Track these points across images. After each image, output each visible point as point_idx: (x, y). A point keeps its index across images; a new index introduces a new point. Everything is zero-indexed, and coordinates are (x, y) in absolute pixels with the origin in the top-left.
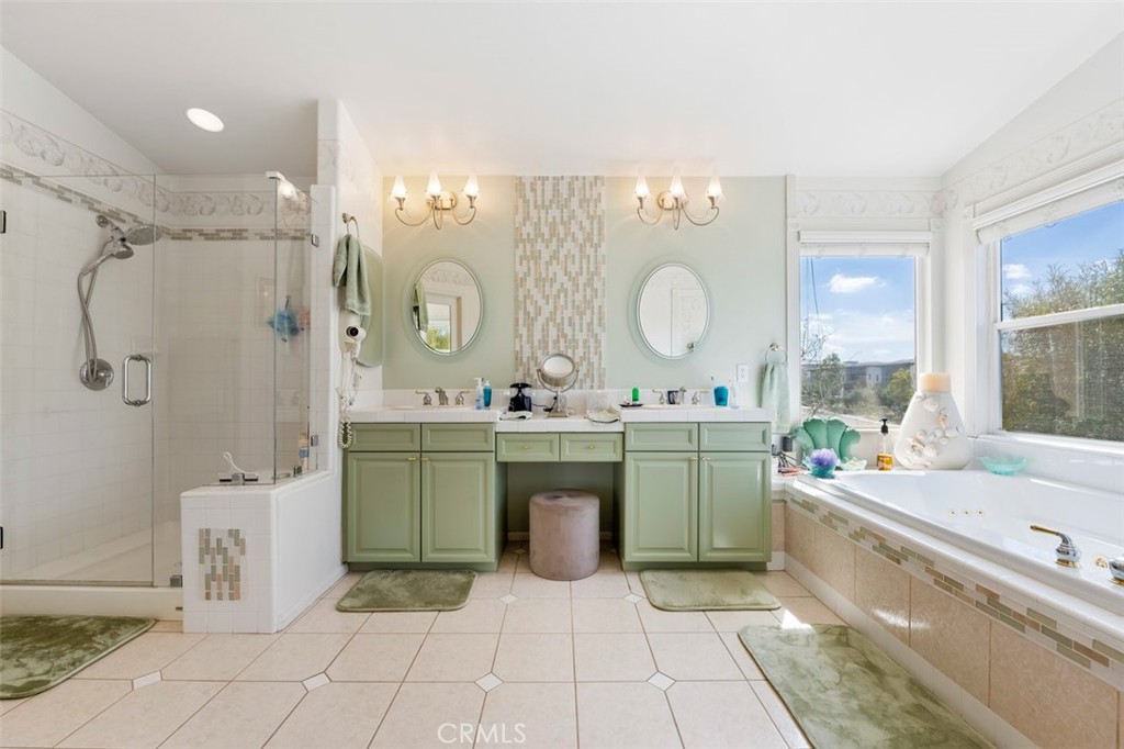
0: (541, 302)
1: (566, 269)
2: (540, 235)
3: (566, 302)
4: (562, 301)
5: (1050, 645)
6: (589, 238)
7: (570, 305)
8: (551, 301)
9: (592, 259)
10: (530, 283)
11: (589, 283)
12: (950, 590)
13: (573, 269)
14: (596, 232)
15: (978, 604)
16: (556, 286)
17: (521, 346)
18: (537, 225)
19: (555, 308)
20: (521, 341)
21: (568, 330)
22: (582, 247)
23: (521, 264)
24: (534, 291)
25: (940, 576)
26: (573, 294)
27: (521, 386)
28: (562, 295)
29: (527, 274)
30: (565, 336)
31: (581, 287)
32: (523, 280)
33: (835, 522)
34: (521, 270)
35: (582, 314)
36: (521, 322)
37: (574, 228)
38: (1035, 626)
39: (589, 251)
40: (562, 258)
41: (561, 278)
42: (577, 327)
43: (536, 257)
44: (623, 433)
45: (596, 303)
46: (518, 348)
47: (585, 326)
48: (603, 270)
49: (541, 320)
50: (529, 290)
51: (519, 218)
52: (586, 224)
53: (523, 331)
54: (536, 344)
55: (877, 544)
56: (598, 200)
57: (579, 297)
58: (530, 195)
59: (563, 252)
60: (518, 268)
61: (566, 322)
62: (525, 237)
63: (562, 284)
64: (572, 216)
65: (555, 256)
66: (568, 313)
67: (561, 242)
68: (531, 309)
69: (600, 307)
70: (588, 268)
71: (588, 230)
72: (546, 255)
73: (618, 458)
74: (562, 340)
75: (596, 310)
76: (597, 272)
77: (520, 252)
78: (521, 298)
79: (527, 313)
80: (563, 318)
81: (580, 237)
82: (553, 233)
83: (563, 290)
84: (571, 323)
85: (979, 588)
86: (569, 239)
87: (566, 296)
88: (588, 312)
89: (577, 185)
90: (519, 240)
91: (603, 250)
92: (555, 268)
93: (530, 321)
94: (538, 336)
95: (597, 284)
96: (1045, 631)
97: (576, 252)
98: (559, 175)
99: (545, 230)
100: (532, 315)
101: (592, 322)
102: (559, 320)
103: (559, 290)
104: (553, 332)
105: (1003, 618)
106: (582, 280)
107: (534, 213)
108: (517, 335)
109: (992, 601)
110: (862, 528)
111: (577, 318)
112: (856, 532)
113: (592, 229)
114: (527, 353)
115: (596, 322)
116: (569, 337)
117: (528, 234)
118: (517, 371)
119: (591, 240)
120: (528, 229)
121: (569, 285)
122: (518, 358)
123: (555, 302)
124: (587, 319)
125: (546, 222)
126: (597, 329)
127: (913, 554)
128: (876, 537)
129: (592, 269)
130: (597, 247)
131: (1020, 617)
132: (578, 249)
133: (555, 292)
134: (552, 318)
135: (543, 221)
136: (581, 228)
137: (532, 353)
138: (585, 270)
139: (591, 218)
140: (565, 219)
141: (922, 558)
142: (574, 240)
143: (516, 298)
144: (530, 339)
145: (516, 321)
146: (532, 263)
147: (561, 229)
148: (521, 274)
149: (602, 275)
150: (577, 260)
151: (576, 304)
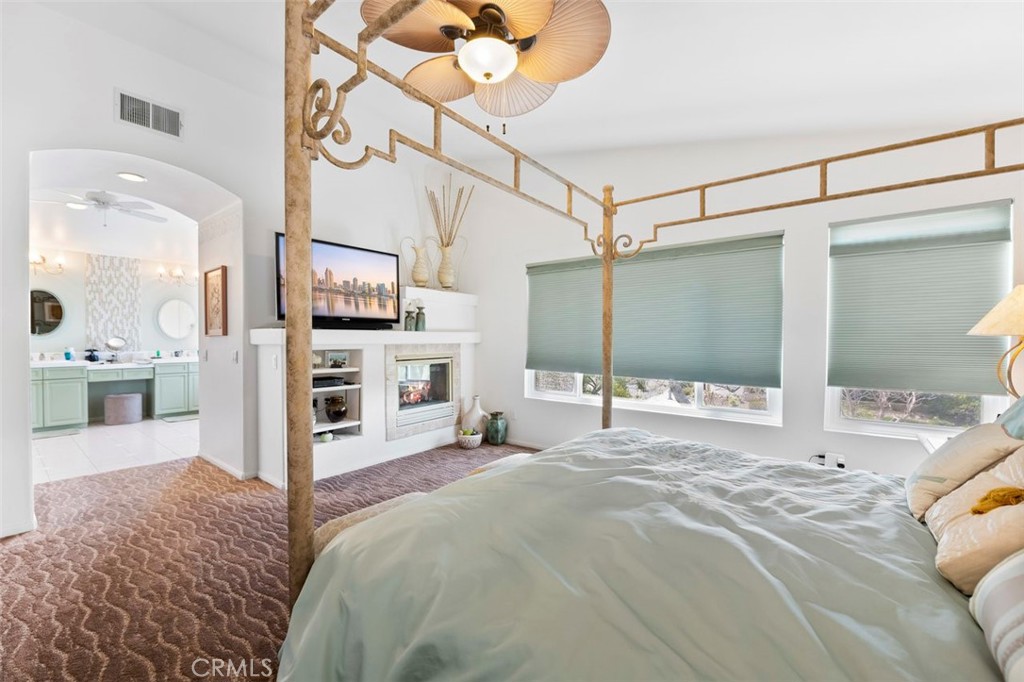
0: (103, 312)
1: (118, 298)
2: (101, 281)
3: (118, 312)
4: (116, 312)
6: (132, 284)
7: (120, 314)
8: (109, 312)
9: (133, 295)
10: (96, 303)
11: (132, 304)
13: (123, 298)
14: (135, 283)
16: (112, 306)
17: (90, 332)
18: (100, 277)
19: (112, 315)
20: (91, 330)
21: (120, 326)
22: (127, 289)
23: (90, 294)
24: (98, 307)
26: (122, 309)
27: (91, 351)
28: (116, 309)
29: (94, 299)
30: (118, 328)
31: (127, 307)
32: (91, 302)
34: (90, 297)
35: (127, 318)
36: (90, 321)
37: (122, 280)
39: (132, 291)
40: (116, 293)
41: (115, 301)
42: (125, 324)
43: (100, 292)
44: (154, 368)
45: (136, 314)
46: (88, 333)
47: (129, 324)
48: (139, 299)
49: (103, 320)
50: (95, 307)
51: (88, 274)
52: (130, 279)
53: (91, 325)
54: (100, 331)
56: (137, 269)
57: (126, 311)
58: (95, 263)
59: (116, 290)
60: (88, 296)
61: (118, 322)
62: (92, 282)
63: (116, 305)
64: (122, 275)
65: (111, 292)
66: (118, 318)
67: (115, 286)
68: (97, 316)
69: (138, 316)
70: (131, 299)
71: (131, 282)
72: (105, 291)
73: (151, 377)
74: (116, 330)
75: (136, 317)
76: (136, 300)
77: (89, 288)
78: (90, 310)
79: (94, 317)
80: (116, 320)
81: (126, 285)
82: (110, 280)
83: (116, 307)
84: (121, 322)
86: (120, 285)
87: (118, 310)
88: (131, 318)
89: (125, 262)
90: (88, 283)
91: (140, 291)
92: (111, 297)
93: (95, 321)
94: (101, 328)
95: (137, 306)
97: (124, 291)
98: (113, 255)
99: (106, 280)
100: (97, 318)
101: (134, 322)
102: (114, 321)
103: (114, 308)
104: (110, 326)
106: (127, 304)
107: (98, 271)
108: (87, 326)
111: (125, 320)
113: (133, 281)
114: (94, 334)
115: (136, 322)
116: (120, 329)
117: (94, 281)
119: (133, 286)
120: (94, 278)
122: (88, 338)
123: (112, 313)
124: (131, 320)
125: (106, 276)
126: (136, 325)
129: (133, 299)
130: (136, 290)
133: (111, 308)
134: (110, 319)
135: (104, 275)
136: (127, 280)
137: (98, 335)
138: (129, 299)
139: (133, 277)
140: (117, 276)
142: (123, 285)
143: (87, 310)
144: (96, 329)
145: (87, 321)
146: (97, 295)
147: (115, 281)
148: (90, 299)
149: (140, 302)
150: (125, 295)
151: (124, 314)
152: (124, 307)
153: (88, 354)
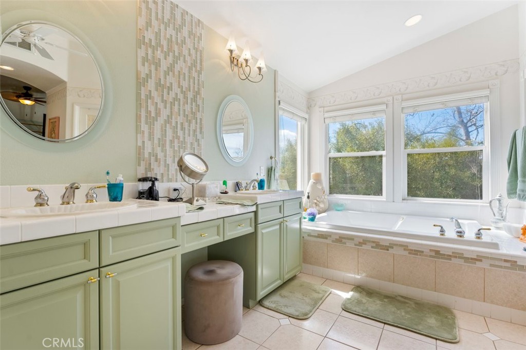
0: (161, 105)
1: (179, 83)
2: (159, 44)
3: (179, 109)
4: (176, 108)
5: (461, 261)
6: (195, 61)
7: (181, 112)
8: (168, 105)
9: (196, 82)
10: (151, 85)
11: (194, 99)
12: (417, 255)
13: (185, 84)
14: (198, 61)
15: (431, 256)
16: (172, 94)
17: (143, 142)
18: (158, 35)
19: (171, 113)
20: (143, 136)
21: (180, 133)
22: (190, 69)
23: (144, 65)
24: (155, 94)
25: (412, 250)
26: (184, 105)
28: (176, 103)
29: (149, 76)
30: (178, 138)
31: (189, 101)
32: (145, 81)
33: (344, 240)
34: (144, 70)
35: (190, 122)
36: (143, 119)
37: (185, 52)
38: (456, 257)
39: (194, 74)
40: (176, 73)
41: (175, 86)
42: (187, 132)
43: (158, 65)
44: (256, 213)
45: (199, 116)
46: (140, 144)
47: (191, 133)
48: (203, 91)
49: (161, 121)
50: (150, 91)
52: (193, 52)
53: (145, 128)
54: (156, 141)
56: (200, 38)
57: (188, 108)
58: (151, 5)
59: (177, 68)
60: (140, 67)
61: (179, 126)
62: (147, 40)
63: (177, 94)
64: (184, 42)
65: (171, 69)
66: (180, 120)
67: (176, 59)
68: (152, 108)
69: (201, 119)
70: (194, 87)
71: (194, 58)
72: (164, 66)
74: (176, 141)
75: (198, 121)
76: (198, 93)
77: (141, 53)
78: (143, 97)
79: (148, 112)
80: (177, 122)
81: (189, 60)
82: (170, 49)
83: (176, 99)
84: (183, 129)
85: (431, 250)
86: (182, 58)
87: (179, 105)
88: (194, 121)
89: (188, 19)
90: (141, 42)
92: (170, 79)
93: (151, 121)
94: (157, 134)
95: (199, 102)
96: (460, 258)
97: (186, 71)
99: (164, 43)
100: (153, 115)
101: (196, 129)
102: (174, 124)
103: (174, 99)
104: (169, 133)
105: (442, 258)
106: (190, 95)
107: (154, 22)
109: (437, 253)
111: (186, 125)
112: (360, 243)
113: (196, 57)
114: (148, 149)
115: (198, 130)
116: (181, 139)
117: (150, 40)
118: (139, 165)
119: (195, 66)
120: (149, 35)
121: (181, 96)
122: (140, 151)
123: (171, 108)
124: (193, 126)
125: (165, 36)
126: (199, 136)
127: (396, 245)
128: (373, 242)
129: (196, 90)
130: (200, 73)
131: (450, 256)
132: (187, 69)
133: (171, 100)
134: (168, 121)
135: (162, 34)
136: (190, 55)
137: (153, 149)
138: (191, 89)
139: (196, 49)
140: (179, 41)
141: (401, 246)
142: (185, 61)
143: (138, 95)
144: (151, 134)
145: (138, 118)
146: (153, 67)
147: (176, 48)
148: (143, 75)
149: (202, 96)
150: (187, 78)
151: (186, 113)
152: (186, 98)
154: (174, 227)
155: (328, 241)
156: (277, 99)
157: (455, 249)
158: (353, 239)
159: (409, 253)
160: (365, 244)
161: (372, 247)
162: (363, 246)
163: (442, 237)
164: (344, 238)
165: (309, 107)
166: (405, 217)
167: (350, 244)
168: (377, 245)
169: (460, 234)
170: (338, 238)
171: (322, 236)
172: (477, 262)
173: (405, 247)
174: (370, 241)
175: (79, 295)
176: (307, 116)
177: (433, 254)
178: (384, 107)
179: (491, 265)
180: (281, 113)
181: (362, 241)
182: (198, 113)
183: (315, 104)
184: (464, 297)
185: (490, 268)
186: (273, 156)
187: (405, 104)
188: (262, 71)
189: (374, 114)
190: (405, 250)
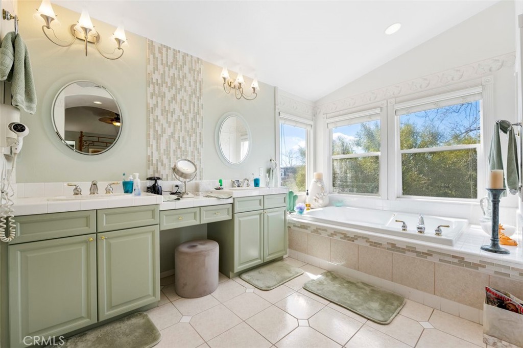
0: (166, 125)
1: (181, 108)
2: (164, 82)
3: (181, 127)
4: (178, 127)
5: (414, 255)
6: (195, 90)
7: (183, 129)
8: (172, 125)
9: (196, 105)
10: (158, 112)
11: (194, 119)
12: (377, 247)
13: (186, 108)
14: (198, 90)
15: (388, 249)
16: (175, 117)
17: (152, 153)
18: (163, 75)
19: (175, 130)
20: (152, 149)
21: (182, 145)
22: (190, 96)
23: (152, 98)
24: (161, 118)
25: (372, 242)
26: (185, 123)
27: (156, 179)
28: (179, 123)
29: (156, 105)
30: (180, 148)
31: (190, 120)
32: (153, 109)
33: (319, 231)
34: (152, 102)
35: (190, 136)
36: (152, 136)
37: (186, 84)
38: (409, 251)
39: (194, 99)
40: (179, 101)
41: (178, 111)
42: (188, 143)
43: (163, 96)
44: (233, 204)
45: (198, 131)
46: (149, 154)
47: (192, 144)
48: (202, 112)
49: (165, 137)
50: (157, 116)
51: (150, 68)
52: (193, 83)
53: (153, 142)
54: (162, 151)
55: (343, 236)
56: (199, 72)
57: (189, 126)
58: (158, 55)
59: (179, 97)
60: (149, 100)
61: (181, 139)
62: (154, 81)
63: (179, 116)
64: (185, 77)
65: (174, 98)
66: (182, 135)
67: (178, 91)
68: (158, 128)
69: (200, 133)
70: (194, 110)
71: (194, 87)
72: (169, 96)
73: (230, 218)
74: (179, 150)
75: (198, 135)
76: (198, 113)
77: (150, 90)
78: (152, 120)
79: (156, 131)
80: (179, 137)
81: (188, 89)
82: (173, 84)
83: (179, 119)
84: (184, 141)
85: (388, 243)
86: (183, 89)
87: (181, 124)
88: (194, 135)
89: (188, 59)
90: (149, 82)
91: (202, 101)
92: (174, 105)
93: (158, 138)
94: (163, 146)
95: (199, 120)
96: (413, 251)
97: (187, 98)
98: (177, 49)
99: (168, 80)
100: (159, 132)
101: (196, 141)
102: (176, 138)
103: (177, 120)
104: (173, 146)
105: (397, 251)
106: (191, 116)
107: (160, 67)
108: (148, 144)
109: (393, 246)
110: (334, 232)
111: (187, 139)
112: (332, 234)
113: (196, 87)
114: (156, 157)
115: (198, 141)
116: (183, 149)
117: (157, 80)
118: (149, 168)
119: (195, 94)
120: (156, 76)
121: (182, 117)
123: (174, 127)
124: (193, 139)
125: (169, 75)
126: (199, 146)
127: (360, 237)
128: (342, 234)
129: (196, 111)
130: (199, 98)
131: (404, 249)
133: (174, 121)
134: (172, 136)
135: (167, 74)
137: (160, 157)
138: (192, 111)
139: (196, 81)
140: (181, 77)
141: (363, 238)
142: (186, 91)
143: (148, 120)
144: (158, 149)
145: (148, 135)
146: (159, 99)
147: (178, 83)
148: (151, 105)
149: (202, 115)
150: (187, 104)
151: (187, 129)
152: (187, 118)
153: (150, 183)
154: (153, 211)
155: (308, 231)
156: (277, 111)
157: (409, 243)
158: (326, 230)
159: (370, 245)
160: (336, 235)
161: (341, 238)
162: (335, 236)
163: (404, 232)
164: (320, 229)
165: (315, 115)
166: (396, 214)
167: (324, 234)
168: (345, 236)
169: (421, 230)
170: (315, 229)
171: (304, 226)
172: (428, 257)
173: (366, 239)
174: (339, 233)
175: (83, 248)
176: (312, 123)
177: (390, 247)
178: (378, 111)
179: (441, 260)
180: (281, 122)
181: (333, 232)
182: (198, 129)
183: (320, 112)
184: (417, 289)
185: (439, 262)
186: (273, 159)
187: (398, 107)
188: (256, 90)
189: (370, 118)
190: (366, 241)
